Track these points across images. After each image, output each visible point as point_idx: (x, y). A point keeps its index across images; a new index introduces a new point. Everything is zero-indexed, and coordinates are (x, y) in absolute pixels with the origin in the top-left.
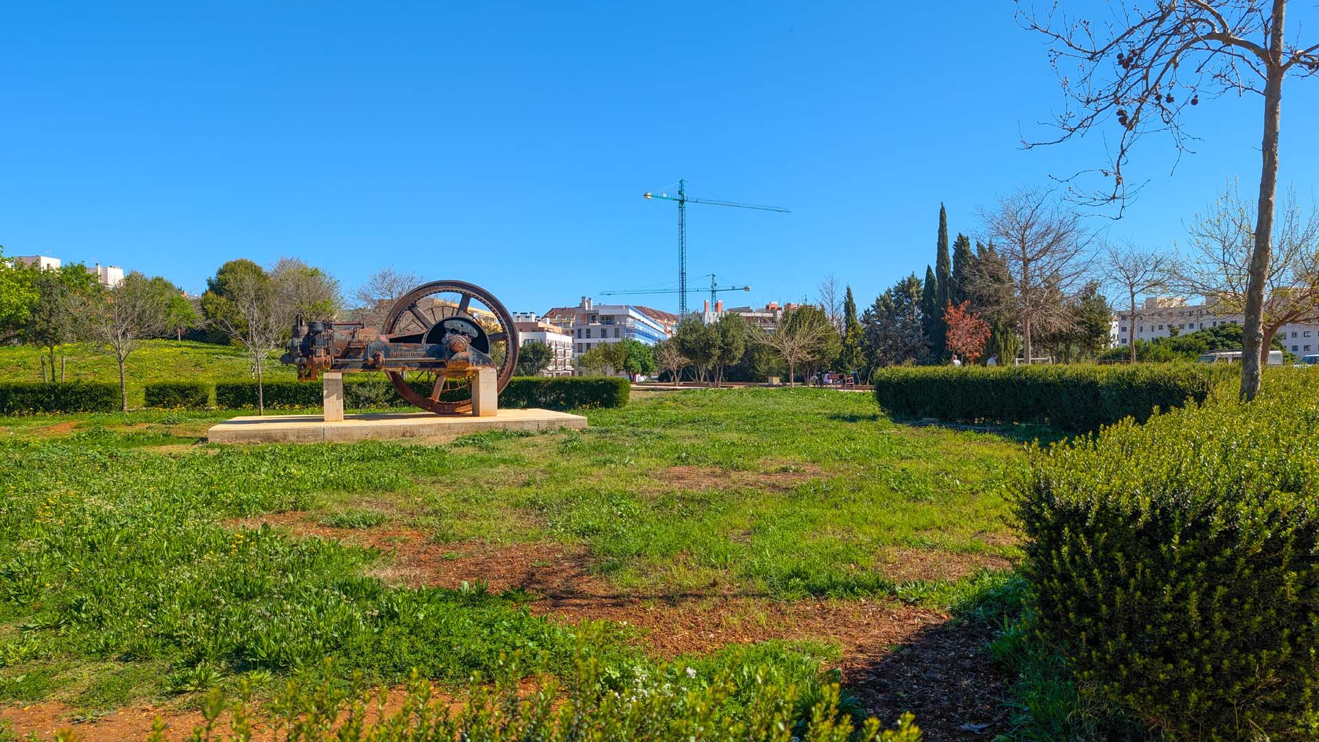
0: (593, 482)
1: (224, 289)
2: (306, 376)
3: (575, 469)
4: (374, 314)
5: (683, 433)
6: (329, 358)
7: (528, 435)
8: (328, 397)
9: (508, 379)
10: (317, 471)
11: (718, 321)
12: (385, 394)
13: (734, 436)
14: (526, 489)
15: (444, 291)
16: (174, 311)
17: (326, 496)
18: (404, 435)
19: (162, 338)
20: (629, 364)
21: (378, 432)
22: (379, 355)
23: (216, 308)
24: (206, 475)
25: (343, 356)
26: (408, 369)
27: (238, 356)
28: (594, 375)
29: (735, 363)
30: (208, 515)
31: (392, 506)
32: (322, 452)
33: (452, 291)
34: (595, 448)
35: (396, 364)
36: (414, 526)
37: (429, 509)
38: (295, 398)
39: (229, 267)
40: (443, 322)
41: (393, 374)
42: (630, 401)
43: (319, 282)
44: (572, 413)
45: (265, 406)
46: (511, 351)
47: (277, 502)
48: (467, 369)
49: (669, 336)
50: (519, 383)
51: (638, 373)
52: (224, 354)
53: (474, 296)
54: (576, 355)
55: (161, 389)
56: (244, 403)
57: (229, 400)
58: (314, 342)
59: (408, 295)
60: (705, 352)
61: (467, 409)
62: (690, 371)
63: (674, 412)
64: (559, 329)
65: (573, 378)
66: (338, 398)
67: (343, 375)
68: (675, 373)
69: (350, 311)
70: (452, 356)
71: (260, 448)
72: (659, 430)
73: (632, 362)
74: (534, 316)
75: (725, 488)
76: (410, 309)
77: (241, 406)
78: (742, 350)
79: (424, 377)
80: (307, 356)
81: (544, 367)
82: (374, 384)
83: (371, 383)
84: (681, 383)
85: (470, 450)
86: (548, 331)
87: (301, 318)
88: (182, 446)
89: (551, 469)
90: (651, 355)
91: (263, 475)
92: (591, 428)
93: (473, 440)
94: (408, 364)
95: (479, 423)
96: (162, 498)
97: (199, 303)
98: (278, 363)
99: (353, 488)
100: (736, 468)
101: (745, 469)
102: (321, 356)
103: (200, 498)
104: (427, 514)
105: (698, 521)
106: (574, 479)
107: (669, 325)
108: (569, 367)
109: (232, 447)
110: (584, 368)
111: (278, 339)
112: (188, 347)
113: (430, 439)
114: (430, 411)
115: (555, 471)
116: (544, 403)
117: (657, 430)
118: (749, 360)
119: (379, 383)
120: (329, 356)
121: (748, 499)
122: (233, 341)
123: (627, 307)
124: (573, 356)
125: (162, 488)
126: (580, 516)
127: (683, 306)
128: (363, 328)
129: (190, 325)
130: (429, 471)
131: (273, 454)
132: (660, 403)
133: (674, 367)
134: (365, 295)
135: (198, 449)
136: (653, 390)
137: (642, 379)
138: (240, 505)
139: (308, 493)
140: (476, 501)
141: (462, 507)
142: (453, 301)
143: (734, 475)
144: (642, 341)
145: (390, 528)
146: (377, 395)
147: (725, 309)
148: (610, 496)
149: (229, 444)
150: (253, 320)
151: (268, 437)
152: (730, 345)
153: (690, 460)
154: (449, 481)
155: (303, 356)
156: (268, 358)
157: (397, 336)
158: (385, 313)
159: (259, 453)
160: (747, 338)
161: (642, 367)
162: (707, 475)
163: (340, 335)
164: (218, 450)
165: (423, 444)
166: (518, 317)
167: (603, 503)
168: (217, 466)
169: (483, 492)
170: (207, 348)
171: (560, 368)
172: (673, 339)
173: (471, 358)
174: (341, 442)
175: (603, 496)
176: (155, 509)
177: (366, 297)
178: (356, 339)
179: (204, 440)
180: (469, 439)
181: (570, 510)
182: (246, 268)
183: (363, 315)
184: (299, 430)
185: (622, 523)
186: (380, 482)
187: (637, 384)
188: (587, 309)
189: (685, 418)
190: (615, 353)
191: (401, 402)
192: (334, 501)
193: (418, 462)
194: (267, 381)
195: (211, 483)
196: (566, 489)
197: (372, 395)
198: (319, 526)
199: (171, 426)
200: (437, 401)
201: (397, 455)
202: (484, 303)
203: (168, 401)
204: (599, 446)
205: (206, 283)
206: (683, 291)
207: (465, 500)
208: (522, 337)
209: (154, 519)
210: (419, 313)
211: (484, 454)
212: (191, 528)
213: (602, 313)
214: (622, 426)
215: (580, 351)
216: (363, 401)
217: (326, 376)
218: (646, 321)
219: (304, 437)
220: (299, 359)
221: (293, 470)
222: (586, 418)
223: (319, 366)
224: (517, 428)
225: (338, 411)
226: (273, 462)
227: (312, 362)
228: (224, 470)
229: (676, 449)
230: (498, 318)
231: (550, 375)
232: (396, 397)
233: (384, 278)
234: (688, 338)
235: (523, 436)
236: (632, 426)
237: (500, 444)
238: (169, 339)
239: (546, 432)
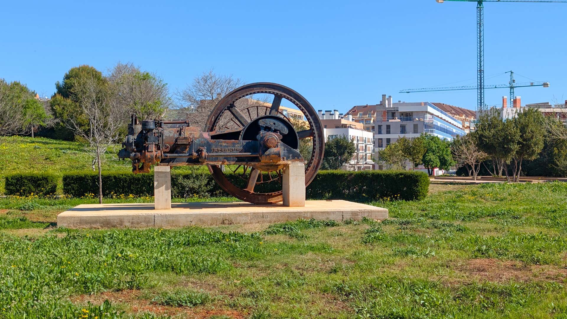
0: (396, 271)
1: (70, 92)
2: (139, 169)
3: (378, 258)
4: (197, 113)
5: (482, 226)
6: (159, 153)
7: (333, 225)
8: (158, 187)
9: (315, 173)
10: (149, 254)
11: (517, 116)
12: (206, 185)
13: (535, 230)
14: (333, 275)
15: (258, 92)
16: (29, 112)
17: (157, 277)
18: (223, 223)
19: (19, 135)
20: (428, 158)
21: (201, 219)
22: (202, 151)
23: (63, 108)
24: (56, 256)
25: (171, 152)
26: (227, 162)
27: (81, 150)
28: (395, 169)
29: (534, 158)
30: (59, 291)
31: (214, 287)
32: (153, 237)
33: (266, 92)
34: (396, 239)
35: (216, 158)
36: (234, 306)
37: (246, 291)
38: (129, 187)
39: (74, 73)
40: (257, 121)
41: (214, 167)
42: (429, 194)
43: (149, 85)
44: (374, 205)
45: (104, 195)
46: (317, 146)
47: (115, 281)
48: (279, 163)
49: (467, 131)
50: (324, 176)
51: (436, 167)
52: (69, 149)
53: (285, 97)
54: (377, 150)
55: (18, 180)
56: (86, 192)
57: (73, 189)
58: (146, 139)
59: (227, 96)
60: (504, 147)
61: (279, 200)
62: (488, 166)
63: (473, 205)
64: (360, 125)
65: (374, 171)
66: (167, 189)
67: (171, 168)
68: (473, 167)
69: (177, 110)
70: (266, 150)
71: (101, 232)
72: (458, 223)
73: (431, 156)
74: (337, 114)
75: (526, 281)
76: (229, 109)
77: (84, 195)
78: (541, 146)
79: (241, 170)
80: (140, 151)
81: (346, 161)
82: (197, 176)
83: (194, 176)
84: (480, 177)
85: (281, 238)
86: (351, 127)
87: (136, 118)
88: (36, 230)
89: (355, 258)
90: (450, 150)
91: (104, 257)
92: (393, 219)
93: (284, 228)
94: (227, 158)
95: (289, 213)
96: (21, 275)
97: (49, 104)
98: (115, 157)
99: (180, 269)
100: (537, 262)
101: (545, 263)
102: (153, 151)
103: (52, 276)
104: (245, 296)
105: (499, 312)
106: (378, 267)
107: (467, 121)
108: (369, 161)
109: (77, 231)
110: (384, 162)
111: (115, 136)
112: (39, 142)
113: (247, 227)
114: (245, 201)
115: (360, 259)
116: (347, 195)
117: (456, 223)
118: (548, 154)
119: (201, 175)
120: (159, 151)
121: (549, 293)
122: (77, 137)
123: (426, 104)
124: (374, 151)
125: (21, 266)
126: (384, 304)
127: (481, 102)
128: (188, 126)
129: (42, 124)
130: (246, 256)
131: (112, 238)
132: (459, 197)
133: (472, 161)
134: (189, 96)
135: (48, 233)
136: (451, 183)
137: (441, 173)
138: (85, 283)
139: (142, 273)
140: (288, 285)
141: (276, 290)
142: (265, 101)
143: (535, 269)
144: (441, 137)
145: (213, 307)
146: (200, 186)
147: (523, 105)
148: (413, 285)
149: (74, 228)
150: (94, 119)
151: (107, 223)
152: (529, 140)
153: (490, 252)
154: (263, 266)
155: (137, 151)
156: (106, 152)
157: (218, 133)
158: (207, 112)
159: (100, 237)
160: (546, 133)
161: (441, 161)
162: (507, 268)
163: (169, 133)
164: (65, 234)
165: (240, 231)
166: (323, 114)
167: (406, 292)
168: (65, 248)
169: (294, 277)
170: (56, 144)
171: (362, 162)
172: (471, 135)
173: (282, 153)
174: (169, 228)
175: (405, 284)
176: (16, 285)
177: (190, 98)
178: (183, 136)
179: (54, 224)
180: (281, 227)
181: (375, 297)
182: (88, 73)
183: (187, 114)
184: (133, 217)
185: (424, 311)
186: (204, 265)
187: (436, 178)
188: (387, 106)
189: (485, 212)
190: (414, 149)
191: (220, 193)
192: (164, 281)
193: (236, 247)
194: (106, 173)
195: (61, 263)
196: (370, 277)
197: (196, 186)
198: (151, 303)
199: (27, 212)
200: (252, 192)
201: (218, 241)
202: (294, 102)
203: (24, 190)
204: (400, 237)
205: (55, 87)
206: (481, 87)
207: (278, 284)
208: (326, 133)
209: (16, 293)
210: (237, 112)
211: (294, 242)
212: (45, 303)
213: (402, 109)
214: (422, 218)
215: (380, 146)
216: (188, 191)
217: (156, 169)
218: (444, 117)
219: (138, 223)
220: (134, 153)
221: (129, 253)
222: (387, 210)
223: (151, 160)
224: (323, 218)
225: (167, 200)
226: (112, 245)
227: (145, 157)
228: (71, 252)
229: (476, 242)
230: (306, 116)
231: (352, 169)
232: (216, 188)
233: (206, 81)
234: (486, 133)
235: (328, 225)
236: (432, 218)
237: (309, 232)
238: (24, 136)
239: (350, 223)
